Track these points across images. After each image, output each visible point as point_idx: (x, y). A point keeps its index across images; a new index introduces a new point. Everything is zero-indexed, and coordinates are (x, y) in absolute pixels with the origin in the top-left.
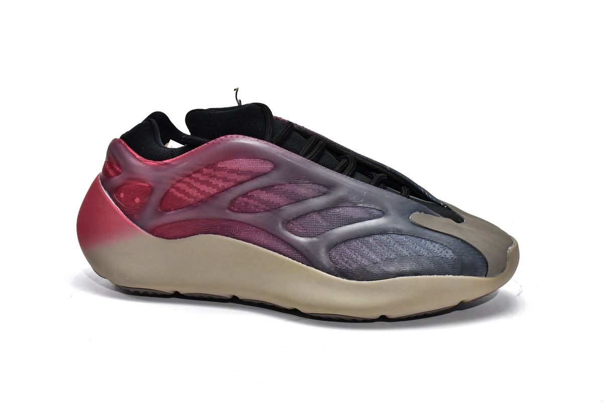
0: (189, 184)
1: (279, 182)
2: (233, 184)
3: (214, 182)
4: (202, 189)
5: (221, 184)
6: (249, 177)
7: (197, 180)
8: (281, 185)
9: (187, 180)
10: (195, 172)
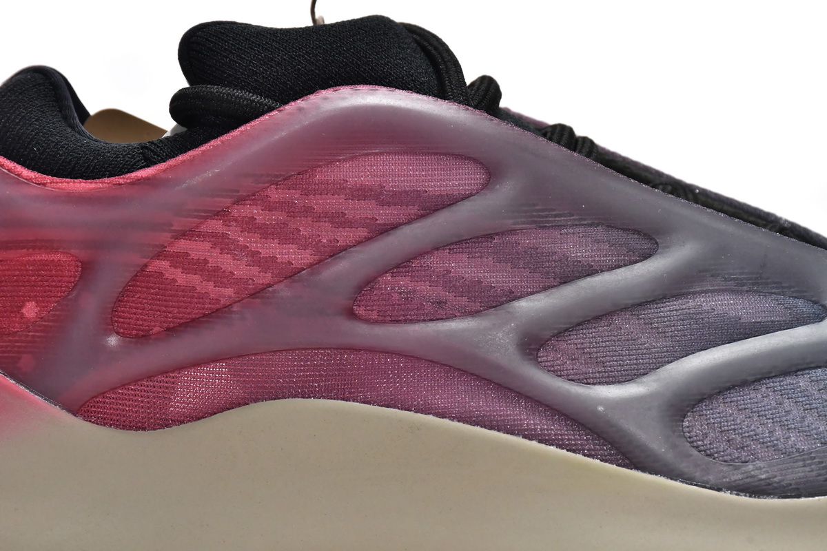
0: (220, 241)
1: (509, 223)
2: (363, 232)
3: (305, 229)
4: (264, 253)
5: (326, 233)
6: (413, 210)
7: (249, 225)
8: (512, 232)
9: (216, 226)
10: (240, 201)
